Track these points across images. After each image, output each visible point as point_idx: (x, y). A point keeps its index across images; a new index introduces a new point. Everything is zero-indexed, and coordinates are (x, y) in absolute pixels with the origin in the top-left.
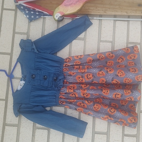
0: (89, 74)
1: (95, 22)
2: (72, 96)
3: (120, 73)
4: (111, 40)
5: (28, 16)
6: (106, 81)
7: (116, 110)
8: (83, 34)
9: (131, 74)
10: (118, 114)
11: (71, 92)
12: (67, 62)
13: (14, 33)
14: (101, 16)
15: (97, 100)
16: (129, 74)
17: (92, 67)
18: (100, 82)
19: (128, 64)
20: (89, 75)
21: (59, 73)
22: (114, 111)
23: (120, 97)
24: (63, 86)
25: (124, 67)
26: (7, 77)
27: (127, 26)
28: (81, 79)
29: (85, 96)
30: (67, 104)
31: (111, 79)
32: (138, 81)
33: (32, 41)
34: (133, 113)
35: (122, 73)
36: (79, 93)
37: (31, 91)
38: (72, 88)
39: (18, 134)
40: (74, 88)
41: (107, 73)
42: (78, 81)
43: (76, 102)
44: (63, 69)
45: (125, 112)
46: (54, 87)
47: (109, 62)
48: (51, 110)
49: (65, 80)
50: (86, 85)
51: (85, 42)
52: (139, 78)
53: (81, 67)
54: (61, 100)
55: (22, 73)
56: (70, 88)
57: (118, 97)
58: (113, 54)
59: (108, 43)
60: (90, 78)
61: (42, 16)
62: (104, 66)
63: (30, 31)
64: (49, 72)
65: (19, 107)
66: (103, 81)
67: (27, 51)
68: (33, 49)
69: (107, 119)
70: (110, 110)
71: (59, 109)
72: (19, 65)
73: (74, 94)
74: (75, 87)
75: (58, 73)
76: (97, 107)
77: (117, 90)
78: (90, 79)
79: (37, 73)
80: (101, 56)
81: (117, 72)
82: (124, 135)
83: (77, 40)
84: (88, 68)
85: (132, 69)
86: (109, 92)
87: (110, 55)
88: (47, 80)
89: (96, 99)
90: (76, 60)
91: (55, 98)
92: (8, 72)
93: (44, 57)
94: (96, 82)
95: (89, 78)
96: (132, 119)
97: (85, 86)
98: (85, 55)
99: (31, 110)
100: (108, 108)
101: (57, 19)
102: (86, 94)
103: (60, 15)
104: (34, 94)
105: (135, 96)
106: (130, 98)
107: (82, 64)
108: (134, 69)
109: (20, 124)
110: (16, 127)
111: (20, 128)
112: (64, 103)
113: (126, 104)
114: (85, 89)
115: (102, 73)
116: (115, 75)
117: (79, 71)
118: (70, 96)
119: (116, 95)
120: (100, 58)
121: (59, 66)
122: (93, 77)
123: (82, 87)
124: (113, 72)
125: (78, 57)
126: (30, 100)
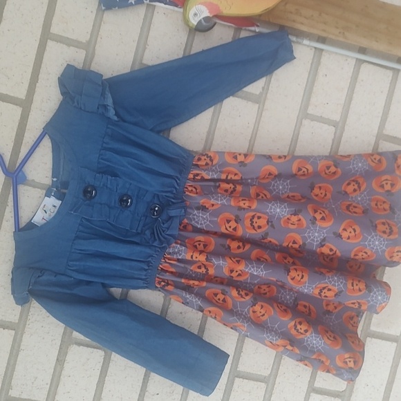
0: (259, 214)
2: (199, 270)
3: (349, 231)
4: (336, 117)
6: (304, 244)
7: (312, 329)
8: (261, 83)
9: (379, 239)
12: (203, 166)
13: (46, 35)
14: (322, 40)
16: (373, 237)
18: (285, 244)
19: (373, 204)
20: (259, 218)
21: (172, 195)
22: (306, 331)
23: (331, 297)
25: (361, 211)
28: (233, 224)
29: (234, 274)
31: (317, 241)
35: (355, 231)
37: (77, 237)
38: (199, 245)
39: (15, 352)
40: (205, 246)
41: (313, 223)
42: (223, 230)
43: (204, 287)
44: (187, 188)
45: (334, 337)
46: (149, 236)
47: (320, 188)
50: (241, 244)
51: (260, 111)
52: (395, 254)
53: (239, 188)
54: (163, 275)
56: (196, 247)
57: (326, 296)
58: (336, 167)
59: (326, 126)
60: (260, 227)
62: (307, 199)
63: (99, 39)
64: (140, 188)
65: (33, 281)
66: (294, 242)
67: (81, 108)
69: (281, 349)
70: (295, 326)
72: (47, 144)
73: (205, 266)
74: (211, 243)
75: (168, 194)
76: (262, 310)
77: (329, 278)
78: (259, 231)
79: (104, 185)
80: (304, 169)
81: (342, 227)
82: (312, 389)
84: (258, 195)
85: (384, 224)
86: (306, 278)
87: (328, 168)
88: (129, 209)
89: (261, 284)
91: (146, 270)
92: (7, 158)
93: (132, 137)
94: (273, 241)
95: (256, 225)
96: (350, 358)
97: (239, 247)
98: (258, 156)
100: (292, 319)
102: (237, 272)
103: (206, 13)
105: (373, 300)
106: (359, 303)
108: (389, 225)
109: (26, 324)
110: (11, 331)
111: (23, 334)
112: (170, 288)
113: (337, 310)
114: (239, 258)
115: (300, 220)
116: (334, 233)
117: (232, 204)
118: (191, 270)
119: (324, 291)
120: (301, 172)
121: (177, 177)
122: (268, 224)
123: (229, 247)
124: (330, 224)
125: (235, 157)
126: (71, 263)
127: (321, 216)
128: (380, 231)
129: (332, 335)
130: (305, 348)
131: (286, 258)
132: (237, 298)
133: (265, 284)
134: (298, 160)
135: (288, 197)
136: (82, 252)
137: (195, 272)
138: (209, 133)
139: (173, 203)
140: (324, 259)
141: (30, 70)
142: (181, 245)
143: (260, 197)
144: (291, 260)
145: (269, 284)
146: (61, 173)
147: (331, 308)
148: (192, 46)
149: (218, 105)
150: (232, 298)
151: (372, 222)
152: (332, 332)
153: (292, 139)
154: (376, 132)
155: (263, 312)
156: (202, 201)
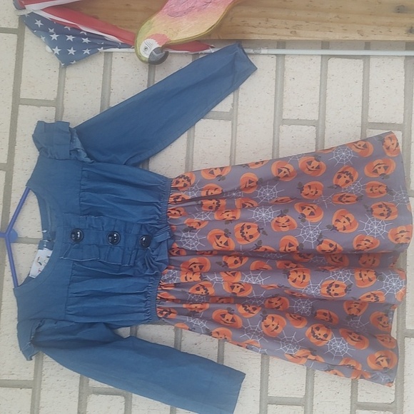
0: (247, 224)
1: (264, 62)
2: (198, 292)
3: (342, 221)
4: (315, 116)
5: (57, 50)
6: (301, 244)
7: (331, 333)
8: (229, 100)
9: (377, 223)
10: (338, 344)
11: (192, 280)
12: (181, 188)
13: (17, 101)
14: (281, 44)
15: (274, 301)
16: (369, 222)
17: (255, 204)
18: (282, 249)
19: (368, 190)
20: (249, 227)
21: (156, 222)
22: (326, 336)
23: (342, 294)
24: (169, 264)
25: (354, 199)
27: (363, 72)
28: (224, 239)
29: (236, 290)
30: (182, 318)
31: (314, 239)
32: (396, 243)
33: (72, 126)
34: (383, 341)
35: (349, 220)
36: (219, 283)
37: (72, 282)
38: (195, 267)
39: (36, 411)
40: (201, 267)
41: (303, 221)
42: (215, 247)
43: (208, 309)
44: (169, 212)
45: (359, 338)
46: (141, 267)
47: (310, 187)
48: (134, 338)
49: (176, 245)
50: (237, 259)
51: (234, 127)
52: (399, 235)
53: (223, 202)
54: (163, 304)
55: (44, 226)
56: (191, 269)
57: (336, 294)
58: (318, 160)
59: (305, 128)
60: (251, 237)
61: (101, 50)
62: (295, 199)
63: (65, 94)
64: (126, 222)
65: (34, 330)
66: (291, 245)
67: (55, 158)
68: (76, 150)
69: (304, 360)
70: (313, 332)
71: (159, 333)
72: (33, 202)
73: (203, 287)
74: (206, 263)
75: (151, 222)
76: (274, 323)
77: (333, 273)
78: (251, 240)
79: (89, 226)
80: (284, 170)
81: (334, 218)
82: (356, 406)
83: (211, 121)
84: (244, 206)
85: (380, 206)
87: (310, 163)
88: (118, 245)
89: (270, 298)
90: (209, 181)
91: (144, 302)
93: (108, 174)
95: (247, 235)
96: (381, 357)
97: (236, 262)
98: (234, 167)
100: (308, 326)
101: (146, 56)
102: (238, 287)
103: (156, 45)
104: (79, 291)
105: (388, 289)
106: (374, 295)
107: (226, 192)
108: (386, 206)
109: (41, 380)
110: (27, 390)
111: (40, 391)
112: (172, 316)
113: (361, 313)
114: (235, 272)
115: (288, 221)
116: (328, 227)
117: (216, 217)
119: (332, 288)
120: (282, 174)
121: (157, 203)
122: (259, 232)
123: (226, 264)
124: (321, 217)
125: (212, 173)
126: (69, 307)
127: (310, 211)
128: (376, 214)
129: (357, 336)
130: (330, 356)
131: (288, 265)
132: (245, 314)
133: (274, 297)
134: (277, 162)
135: (277, 201)
138: (187, 158)
140: (332, 260)
141: (7, 135)
143: (246, 207)
144: (294, 265)
145: (278, 296)
146: (50, 224)
147: (354, 311)
148: (154, 79)
150: (240, 316)
151: (367, 207)
153: (273, 147)
154: (359, 122)
155: (276, 324)
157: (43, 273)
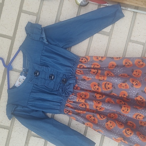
1: (128, 13)
4: (144, 41)
6: (129, 96)
7: (133, 133)
8: (110, 27)
10: (135, 138)
11: (81, 102)
12: (83, 62)
13: (21, 10)
14: (137, 8)
17: (113, 75)
18: (120, 96)
20: (108, 84)
21: (70, 74)
22: (131, 134)
26: (4, 68)
28: (97, 87)
29: (98, 108)
30: (74, 115)
31: (135, 94)
37: (32, 92)
38: (83, 95)
39: (9, 138)
40: (85, 96)
41: (132, 86)
42: (93, 89)
43: (85, 114)
44: (77, 71)
46: (61, 91)
47: (136, 71)
49: (77, 85)
50: (101, 95)
51: (110, 40)
53: (99, 71)
54: (67, 108)
55: (24, 66)
56: (81, 96)
57: (139, 119)
58: (143, 62)
59: (139, 45)
60: (109, 88)
63: (42, 11)
64: (58, 72)
65: (13, 109)
66: (124, 95)
67: (33, 39)
68: (43, 38)
70: (126, 131)
72: (21, 55)
73: (85, 105)
74: (88, 95)
75: (68, 74)
76: (111, 124)
77: (140, 110)
78: (108, 90)
79: (43, 70)
80: (128, 63)
83: (101, 35)
84: (108, 74)
86: (129, 110)
87: (139, 62)
88: (53, 80)
90: (95, 62)
91: (60, 106)
92: (5, 60)
93: (54, 51)
94: (115, 94)
95: (107, 87)
97: (100, 97)
98: (107, 58)
99: (28, 114)
100: (124, 128)
101: (79, 2)
104: (34, 96)
109: (13, 127)
110: (7, 130)
111: (12, 131)
112: (70, 113)
114: (99, 102)
115: (126, 85)
116: (142, 91)
117: (96, 78)
118: (80, 107)
119: (138, 116)
120: (127, 64)
121: (72, 67)
122: (112, 87)
123: (96, 97)
124: (140, 87)
125: (98, 58)
126: (29, 102)
127: (136, 83)
129: (143, 136)
130: (130, 142)
131: (121, 102)
133: (112, 113)
134: (126, 59)
135: (122, 75)
136: (34, 98)
137: (81, 107)
138: (87, 49)
139: (71, 78)
140: (139, 103)
141: (14, 25)
142: (74, 95)
143: (109, 75)
144: (123, 103)
145: (114, 113)
146: (26, 66)
147: (143, 124)
148: (80, 13)
149: (92, 37)
150: (97, 118)
152: (143, 134)
153: (124, 51)
155: (111, 125)
156: (83, 77)
157: (20, 86)
